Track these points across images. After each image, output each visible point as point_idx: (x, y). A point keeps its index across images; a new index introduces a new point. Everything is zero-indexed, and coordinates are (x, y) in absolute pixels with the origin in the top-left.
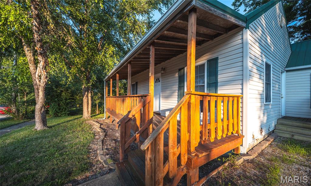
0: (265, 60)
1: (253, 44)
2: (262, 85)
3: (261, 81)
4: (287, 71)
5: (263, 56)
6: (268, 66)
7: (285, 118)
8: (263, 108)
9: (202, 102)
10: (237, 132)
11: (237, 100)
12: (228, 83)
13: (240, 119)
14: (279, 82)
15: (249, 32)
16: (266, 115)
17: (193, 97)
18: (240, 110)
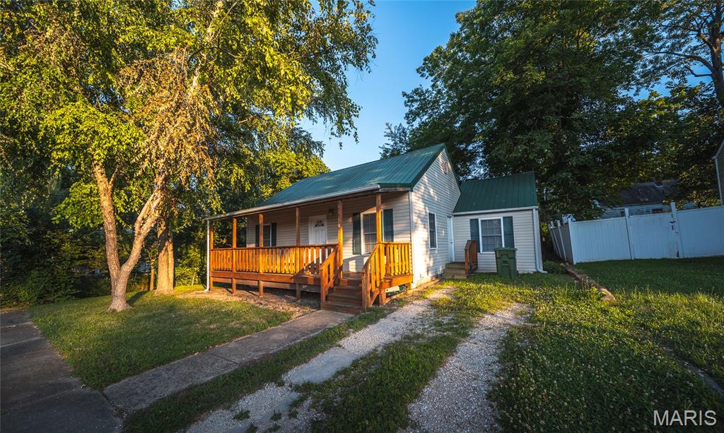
0: (428, 211)
1: (417, 201)
2: (427, 233)
3: (425, 230)
4: (455, 216)
5: (427, 208)
6: (432, 216)
7: (452, 263)
8: (429, 253)
9: (385, 248)
10: (409, 271)
11: (407, 246)
12: (401, 232)
13: (410, 261)
14: (445, 227)
15: (413, 194)
16: (432, 259)
17: (381, 245)
18: (410, 254)
